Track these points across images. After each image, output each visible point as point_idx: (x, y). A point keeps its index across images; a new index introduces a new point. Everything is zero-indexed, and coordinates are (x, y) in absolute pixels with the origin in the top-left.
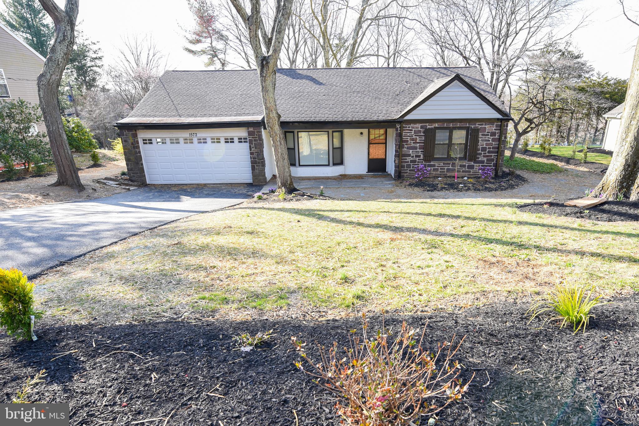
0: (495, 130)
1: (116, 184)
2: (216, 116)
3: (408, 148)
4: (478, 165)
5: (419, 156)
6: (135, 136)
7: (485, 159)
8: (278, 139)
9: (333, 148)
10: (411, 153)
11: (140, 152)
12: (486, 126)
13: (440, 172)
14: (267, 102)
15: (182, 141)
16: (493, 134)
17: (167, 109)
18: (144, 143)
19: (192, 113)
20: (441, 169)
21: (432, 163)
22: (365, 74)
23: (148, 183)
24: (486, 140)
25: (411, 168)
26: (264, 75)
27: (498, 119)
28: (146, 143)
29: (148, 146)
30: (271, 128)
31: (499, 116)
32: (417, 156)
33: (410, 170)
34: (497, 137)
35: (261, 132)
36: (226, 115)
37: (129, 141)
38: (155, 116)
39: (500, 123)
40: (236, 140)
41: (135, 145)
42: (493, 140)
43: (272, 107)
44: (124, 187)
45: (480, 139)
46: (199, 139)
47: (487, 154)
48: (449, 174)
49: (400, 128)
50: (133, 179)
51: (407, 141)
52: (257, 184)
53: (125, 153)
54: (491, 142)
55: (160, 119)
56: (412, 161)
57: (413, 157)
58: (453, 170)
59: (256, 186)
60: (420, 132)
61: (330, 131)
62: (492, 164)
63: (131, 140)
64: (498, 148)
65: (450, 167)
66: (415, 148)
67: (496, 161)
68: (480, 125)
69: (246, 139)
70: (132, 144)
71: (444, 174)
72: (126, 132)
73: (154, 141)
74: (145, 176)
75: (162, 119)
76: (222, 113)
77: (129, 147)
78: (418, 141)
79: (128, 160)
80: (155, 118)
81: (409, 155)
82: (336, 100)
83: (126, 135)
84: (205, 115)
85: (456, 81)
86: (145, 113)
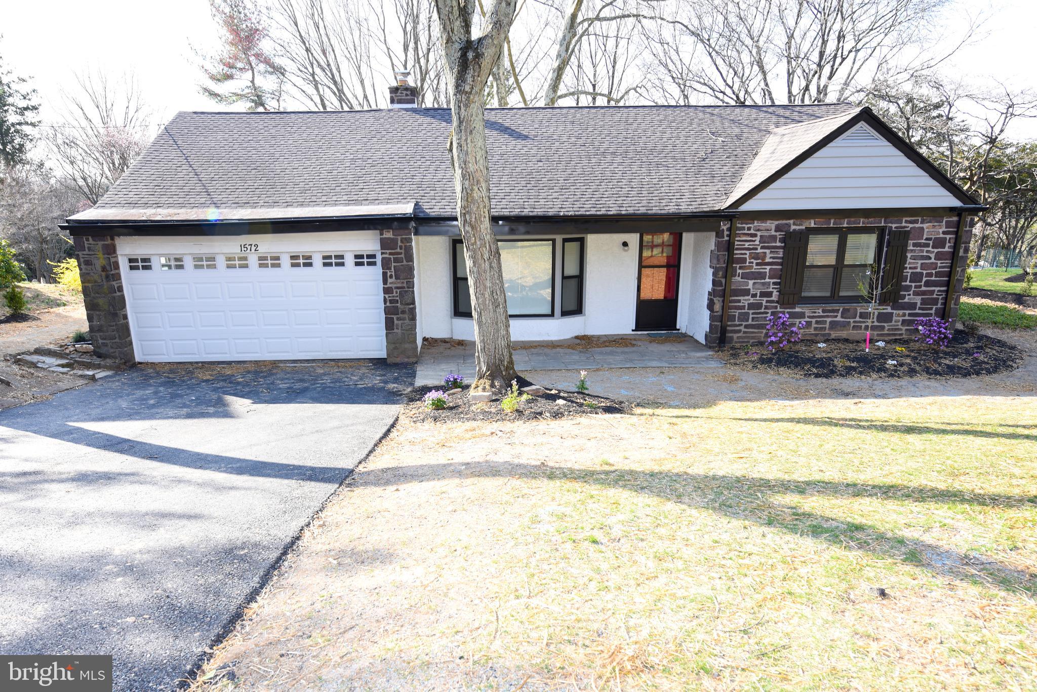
0: (944, 233)
1: (63, 366)
2: (302, 205)
3: (744, 276)
4: (901, 312)
5: (770, 294)
6: (111, 250)
7: (918, 300)
8: (486, 256)
9: (564, 278)
10: (750, 286)
11: (120, 289)
12: (925, 226)
13: (816, 329)
14: (471, 159)
15: (221, 262)
16: (940, 243)
17: (186, 189)
18: (132, 268)
19: (245, 200)
20: (817, 322)
21: (797, 310)
22: (616, 118)
23: (138, 358)
24: (923, 258)
25: (750, 322)
26: (467, 88)
27: (952, 210)
28: (137, 268)
29: (141, 273)
30: (473, 228)
31: (956, 203)
32: (763, 294)
33: (746, 327)
34: (947, 249)
35: (410, 240)
36: (326, 203)
37: (95, 261)
38: (158, 205)
39: (955, 219)
40: (349, 260)
41: (111, 274)
42: (939, 256)
43: (478, 174)
44: (80, 372)
45: (909, 255)
46: (260, 259)
47: (923, 288)
48: (834, 334)
49: (730, 229)
50: (103, 350)
51: (744, 260)
52: (398, 360)
53: (85, 291)
54: (933, 260)
55: (171, 211)
56: (751, 306)
57: (754, 296)
58: (845, 325)
59: (396, 365)
60: (774, 238)
61: (559, 238)
62: (933, 312)
63: (100, 261)
64: (949, 274)
65: (839, 319)
66: (762, 276)
67: (945, 304)
68: (910, 222)
69: (374, 256)
70: (104, 269)
71: (824, 335)
72: (89, 242)
73: (154, 263)
74: (131, 343)
75: (176, 211)
76: (314, 199)
77: (96, 277)
78: (768, 260)
79: (91, 307)
80: (159, 210)
81: (746, 292)
82: (569, 172)
83: (89, 249)
84: (275, 204)
85: (862, 124)
86: (136, 198)
